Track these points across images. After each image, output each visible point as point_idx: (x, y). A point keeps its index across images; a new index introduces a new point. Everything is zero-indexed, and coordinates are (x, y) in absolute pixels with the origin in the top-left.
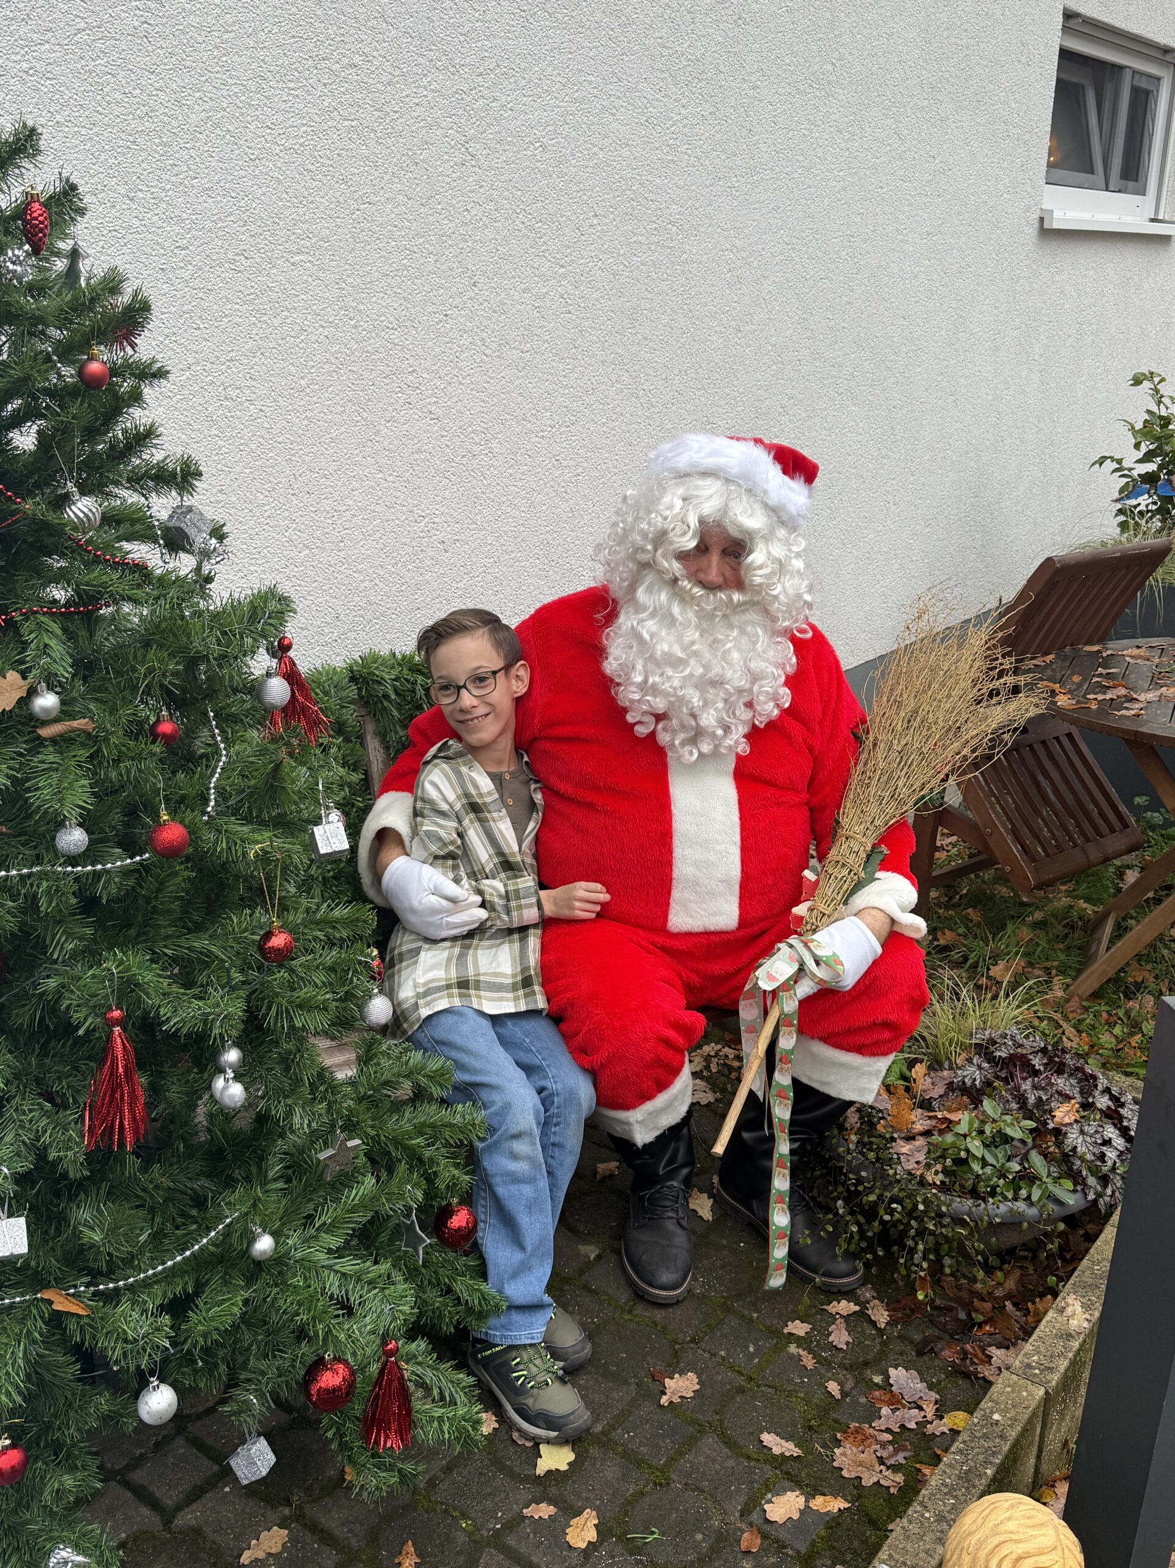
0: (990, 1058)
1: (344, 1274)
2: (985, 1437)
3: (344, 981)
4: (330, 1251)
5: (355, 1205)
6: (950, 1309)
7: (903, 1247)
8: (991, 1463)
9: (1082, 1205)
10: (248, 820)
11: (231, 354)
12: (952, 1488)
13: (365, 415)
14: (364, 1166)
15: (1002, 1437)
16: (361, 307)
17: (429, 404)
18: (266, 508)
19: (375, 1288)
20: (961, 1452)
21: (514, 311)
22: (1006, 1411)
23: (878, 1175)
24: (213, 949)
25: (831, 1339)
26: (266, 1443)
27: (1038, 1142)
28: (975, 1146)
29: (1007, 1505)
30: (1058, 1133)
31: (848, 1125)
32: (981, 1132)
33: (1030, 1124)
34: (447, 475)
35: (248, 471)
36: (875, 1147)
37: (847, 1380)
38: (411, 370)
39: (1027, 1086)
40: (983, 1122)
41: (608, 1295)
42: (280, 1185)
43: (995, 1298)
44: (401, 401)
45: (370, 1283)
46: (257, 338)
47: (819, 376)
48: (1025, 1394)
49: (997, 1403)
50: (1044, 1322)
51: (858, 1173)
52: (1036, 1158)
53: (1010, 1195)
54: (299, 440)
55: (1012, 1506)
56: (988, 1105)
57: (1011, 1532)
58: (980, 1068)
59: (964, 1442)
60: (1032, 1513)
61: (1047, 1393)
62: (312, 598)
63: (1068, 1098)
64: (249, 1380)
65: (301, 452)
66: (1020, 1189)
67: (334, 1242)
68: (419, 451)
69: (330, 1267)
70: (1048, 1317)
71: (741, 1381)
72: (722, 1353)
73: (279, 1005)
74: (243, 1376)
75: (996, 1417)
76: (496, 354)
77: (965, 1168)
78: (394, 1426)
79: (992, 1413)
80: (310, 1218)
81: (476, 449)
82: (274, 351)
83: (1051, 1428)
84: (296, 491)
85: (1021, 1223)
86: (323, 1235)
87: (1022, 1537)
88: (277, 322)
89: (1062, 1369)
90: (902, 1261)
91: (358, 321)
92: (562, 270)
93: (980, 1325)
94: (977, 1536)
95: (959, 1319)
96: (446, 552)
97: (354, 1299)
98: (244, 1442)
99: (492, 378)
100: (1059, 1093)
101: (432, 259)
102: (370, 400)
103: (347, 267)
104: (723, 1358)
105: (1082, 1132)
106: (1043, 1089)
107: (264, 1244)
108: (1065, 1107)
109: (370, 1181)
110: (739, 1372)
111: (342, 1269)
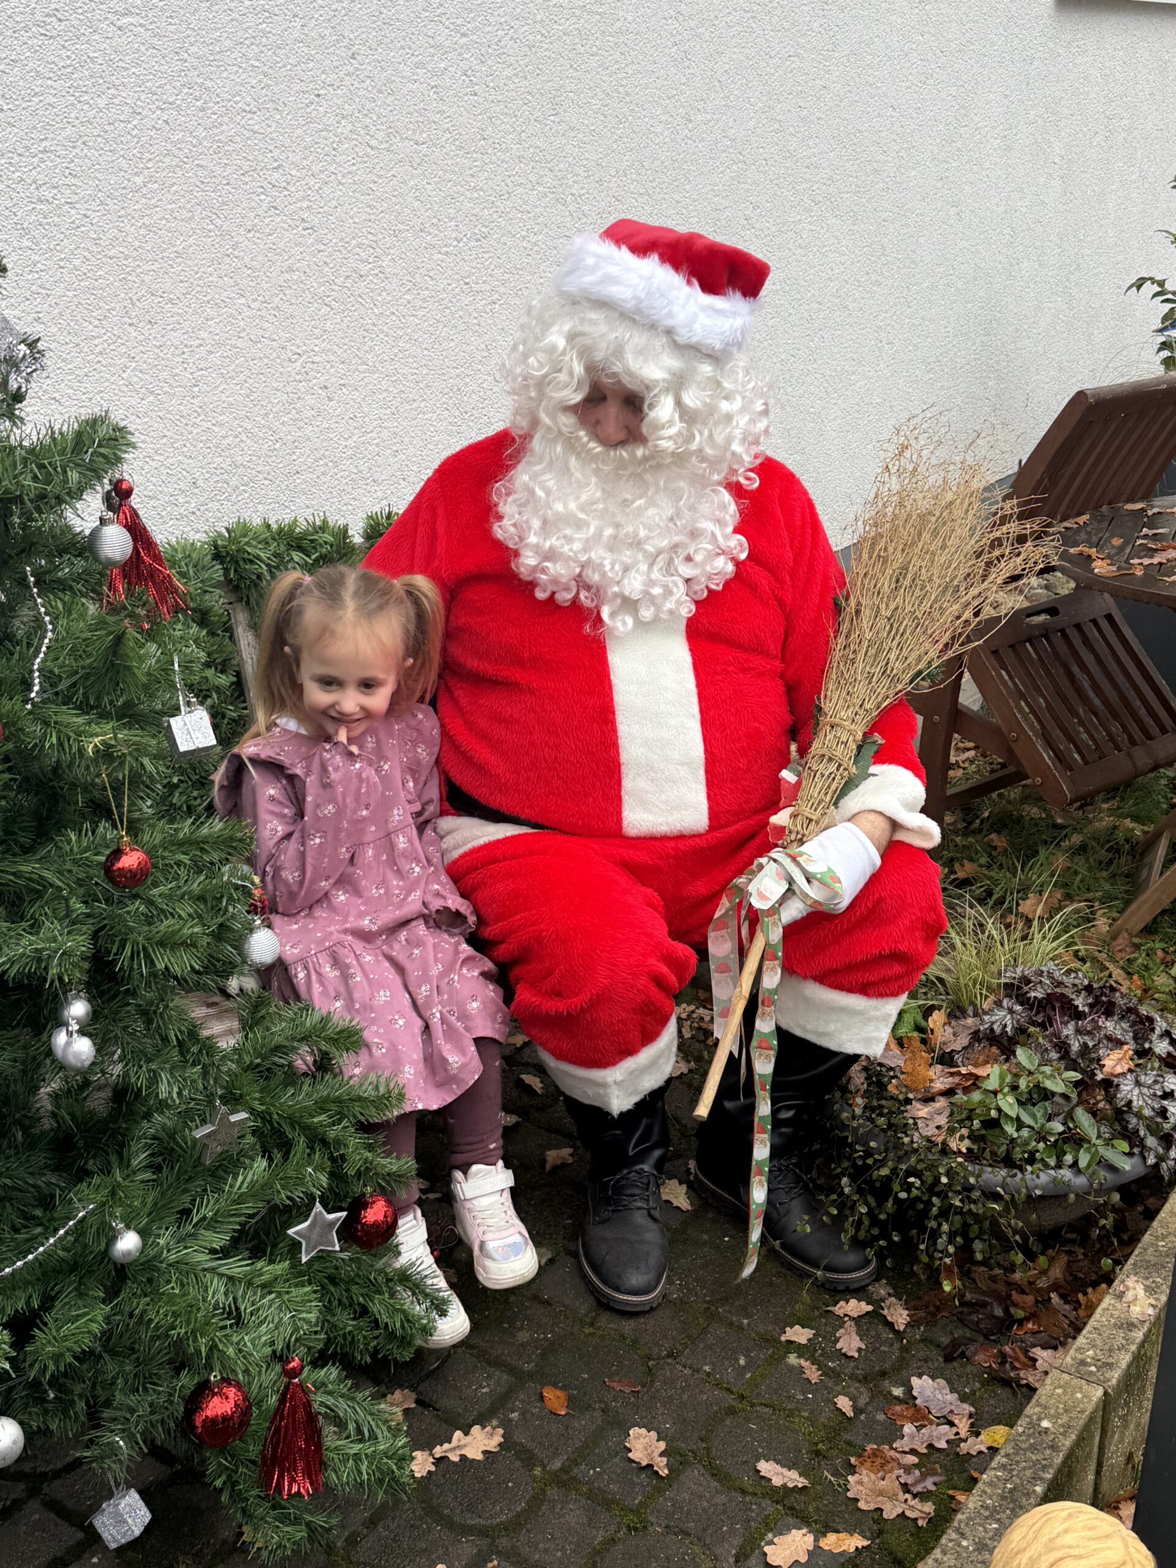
0: (1022, 999)
1: (231, 1278)
2: (1033, 1448)
3: (217, 910)
4: (213, 1251)
5: (242, 1194)
6: (984, 1305)
7: (923, 1229)
8: (1041, 1479)
9: (1141, 1171)
10: (84, 708)
11: (44, 144)
12: (994, 1511)
13: (219, 222)
14: (252, 1148)
15: (1054, 1448)
16: (209, 84)
17: (301, 209)
18: (96, 342)
19: (270, 1293)
20: (1003, 1467)
21: (405, 91)
22: (1057, 1416)
23: (890, 1145)
24: (46, 874)
25: (838, 1346)
26: (137, 1496)
27: (1085, 1096)
28: (1008, 1103)
29: (1064, 1514)
30: (1108, 1084)
31: (852, 1088)
32: (1014, 1088)
33: (1075, 1076)
34: (327, 300)
35: (70, 294)
36: (885, 1111)
37: (861, 1393)
38: (275, 165)
39: (1069, 1030)
40: (1017, 1076)
41: (564, 1306)
42: (148, 1175)
43: (1038, 1290)
44: (265, 206)
45: (263, 1286)
46: (77, 122)
47: (790, 179)
48: (1079, 1395)
49: (1046, 1408)
50: (1099, 1310)
51: (866, 1144)
52: (1083, 1117)
53: (1052, 1162)
54: (135, 254)
55: (1070, 1516)
56: (1022, 1055)
57: (1070, 1547)
58: (1011, 1011)
59: (1007, 1455)
60: (1096, 1523)
61: (1106, 1393)
62: (161, 458)
63: (1119, 1043)
64: (114, 1419)
65: (139, 270)
66: (1065, 1154)
67: (219, 1240)
68: (291, 270)
69: (213, 1270)
70: (1104, 1304)
71: (731, 1400)
72: (707, 1368)
73: (135, 943)
74: (107, 1414)
75: (1045, 1424)
76: (384, 146)
77: (997, 1131)
78: (300, 1465)
79: (1040, 1419)
80: (186, 1213)
81: (364, 268)
82: (99, 139)
83: (1112, 1437)
84: (135, 321)
85: (1066, 1196)
86: (203, 1231)
87: (1082, 1551)
88: (102, 102)
89: (1124, 1364)
90: (922, 1247)
91: (205, 102)
92: (464, 40)
93: (1021, 1322)
94: (1029, 1554)
95: (994, 1317)
96: (330, 399)
97: (245, 1306)
98: (111, 1495)
99: (380, 177)
100: (1109, 1038)
101: (298, 23)
102: (224, 203)
103: (189, 32)
104: (708, 1374)
105: (1138, 1083)
106: (1089, 1033)
107: (128, 1243)
108: (1116, 1054)
109: (261, 1164)
110: (728, 1390)
111: (227, 1272)
